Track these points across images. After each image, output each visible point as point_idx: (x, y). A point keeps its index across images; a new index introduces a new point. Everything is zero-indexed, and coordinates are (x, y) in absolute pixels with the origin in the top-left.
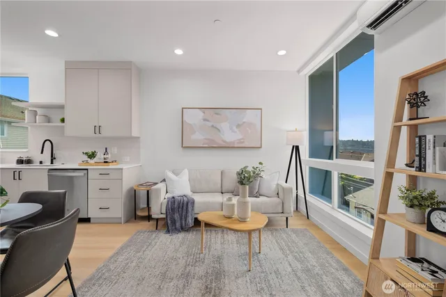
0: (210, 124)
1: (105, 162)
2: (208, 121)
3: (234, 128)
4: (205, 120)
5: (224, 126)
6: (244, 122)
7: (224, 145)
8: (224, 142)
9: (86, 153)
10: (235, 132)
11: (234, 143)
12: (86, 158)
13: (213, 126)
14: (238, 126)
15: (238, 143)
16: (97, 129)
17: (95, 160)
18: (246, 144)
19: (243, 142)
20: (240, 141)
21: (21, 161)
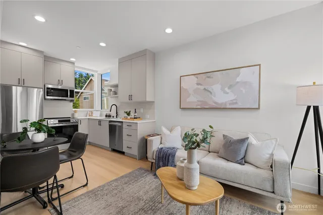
0: (202, 87)
1: (135, 118)
2: (201, 85)
3: (226, 89)
4: (198, 84)
5: (216, 88)
6: (238, 82)
7: (215, 105)
8: (216, 103)
9: (126, 112)
10: (228, 93)
11: (225, 104)
12: (126, 115)
13: (205, 89)
14: (230, 87)
15: (230, 104)
16: (130, 97)
17: (130, 117)
18: (240, 105)
19: (236, 103)
20: (232, 103)
21: (106, 116)
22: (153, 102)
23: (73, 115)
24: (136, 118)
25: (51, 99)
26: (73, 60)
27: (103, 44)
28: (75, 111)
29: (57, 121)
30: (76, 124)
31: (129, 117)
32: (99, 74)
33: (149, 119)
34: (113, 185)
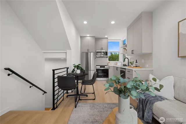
21: (123, 65)
22: (151, 53)
23: (108, 64)
24: (137, 66)
25: (99, 57)
26: (106, 36)
27: (113, 22)
28: (109, 63)
29: (99, 67)
30: (108, 69)
31: (132, 66)
32: (121, 41)
33: (147, 68)
34: (105, 106)
